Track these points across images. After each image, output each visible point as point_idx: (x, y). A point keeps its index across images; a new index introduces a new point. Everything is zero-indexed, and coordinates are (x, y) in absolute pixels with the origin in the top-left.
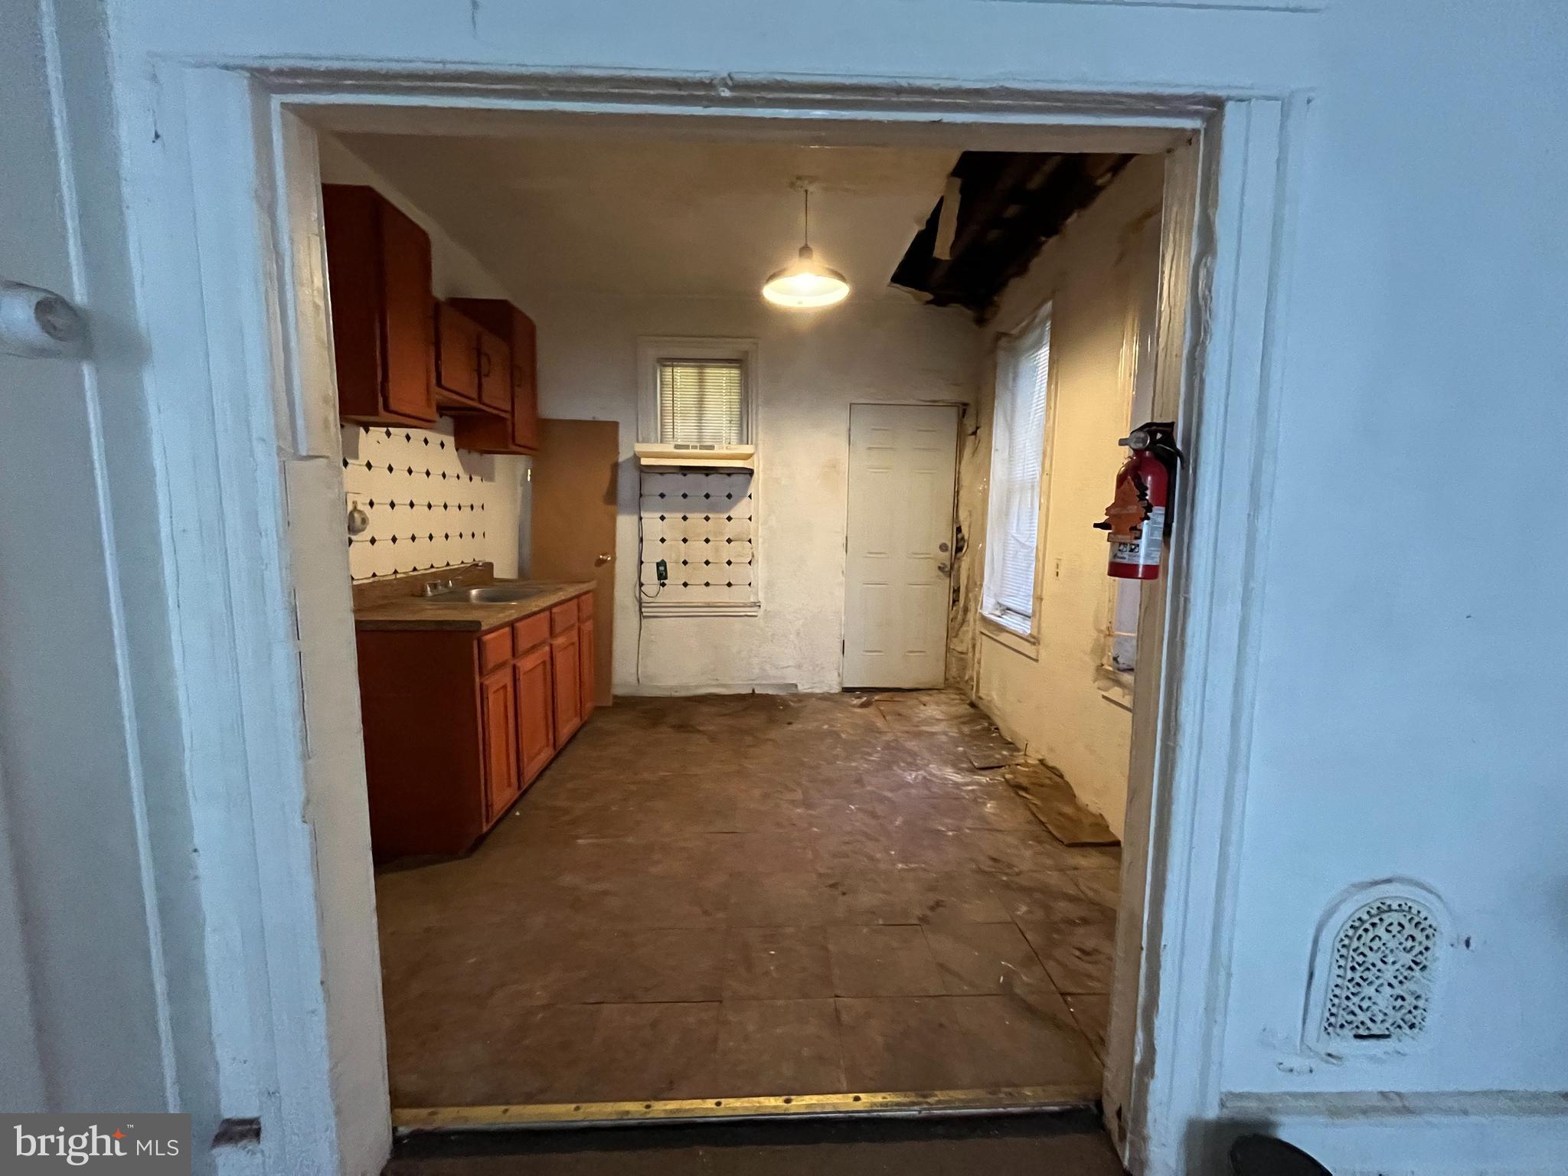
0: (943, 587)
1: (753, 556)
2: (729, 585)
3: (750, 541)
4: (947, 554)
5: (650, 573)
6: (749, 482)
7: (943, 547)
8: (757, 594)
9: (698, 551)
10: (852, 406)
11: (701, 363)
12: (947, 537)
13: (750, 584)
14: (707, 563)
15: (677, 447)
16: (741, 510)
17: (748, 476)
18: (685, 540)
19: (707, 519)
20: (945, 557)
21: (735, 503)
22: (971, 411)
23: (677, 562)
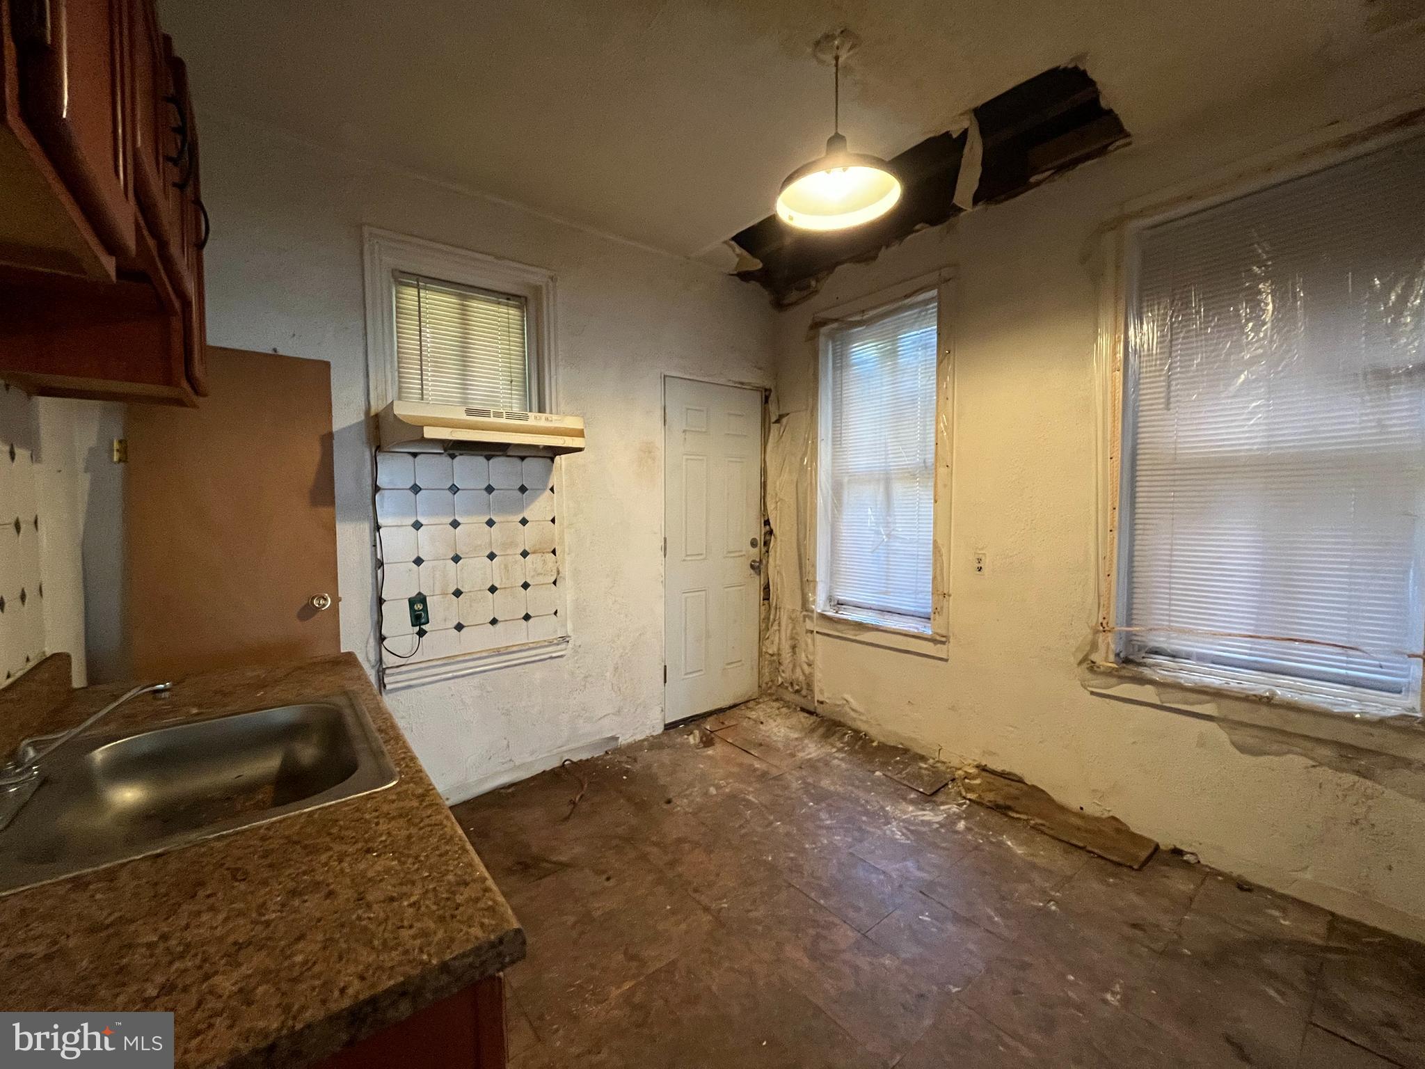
0: (755, 584)
1: (558, 572)
2: (527, 617)
3: (554, 552)
4: (756, 550)
5: (397, 617)
6: (549, 471)
7: (754, 543)
8: (564, 625)
9: (476, 572)
10: (667, 379)
11: (464, 289)
12: (756, 532)
13: (556, 613)
14: (493, 589)
15: (469, 412)
16: (538, 509)
17: (549, 461)
18: (456, 559)
19: (490, 523)
20: (754, 552)
21: (532, 500)
22: (772, 397)
23: (444, 594)
